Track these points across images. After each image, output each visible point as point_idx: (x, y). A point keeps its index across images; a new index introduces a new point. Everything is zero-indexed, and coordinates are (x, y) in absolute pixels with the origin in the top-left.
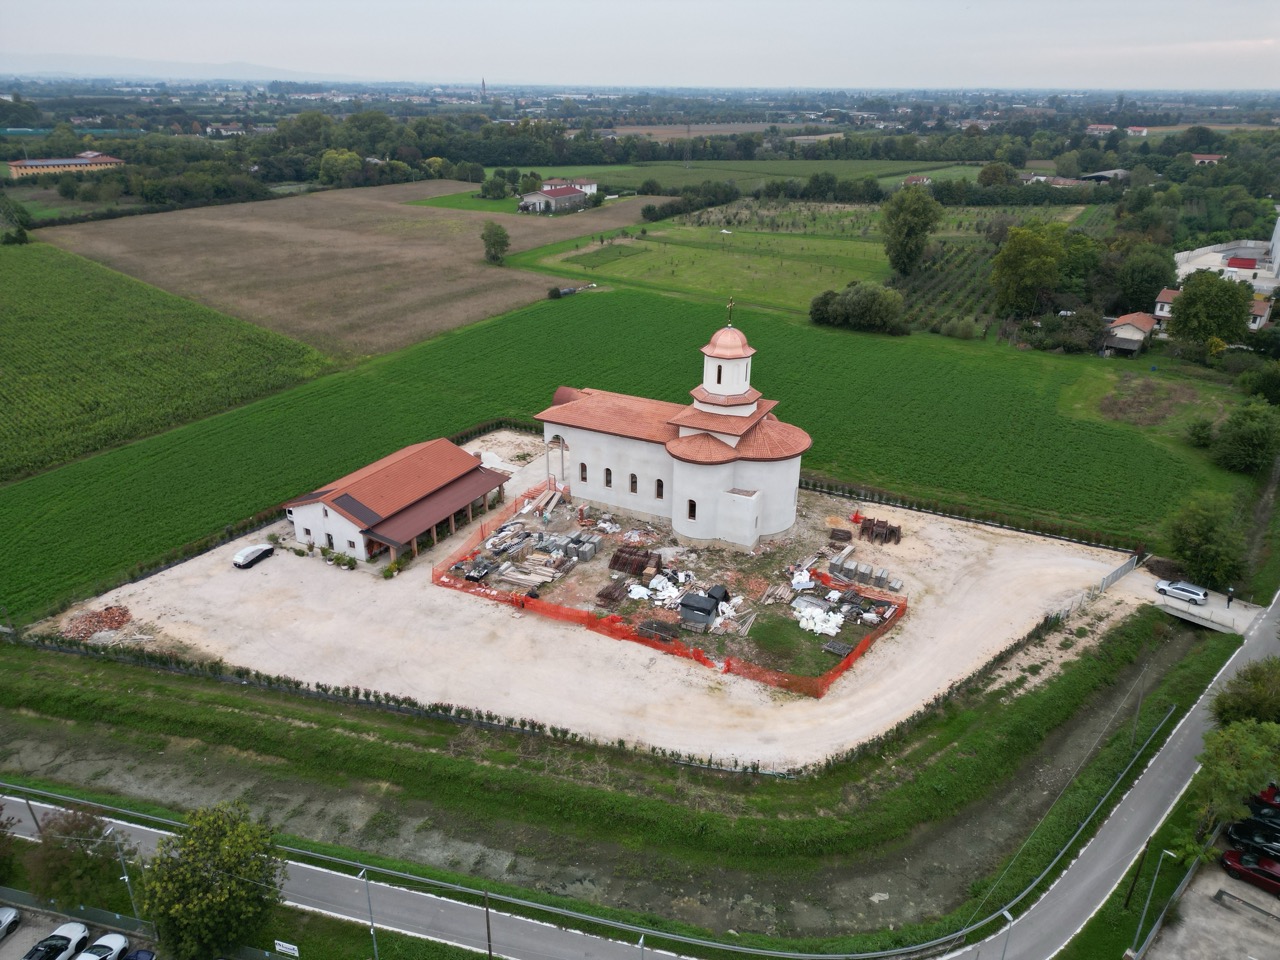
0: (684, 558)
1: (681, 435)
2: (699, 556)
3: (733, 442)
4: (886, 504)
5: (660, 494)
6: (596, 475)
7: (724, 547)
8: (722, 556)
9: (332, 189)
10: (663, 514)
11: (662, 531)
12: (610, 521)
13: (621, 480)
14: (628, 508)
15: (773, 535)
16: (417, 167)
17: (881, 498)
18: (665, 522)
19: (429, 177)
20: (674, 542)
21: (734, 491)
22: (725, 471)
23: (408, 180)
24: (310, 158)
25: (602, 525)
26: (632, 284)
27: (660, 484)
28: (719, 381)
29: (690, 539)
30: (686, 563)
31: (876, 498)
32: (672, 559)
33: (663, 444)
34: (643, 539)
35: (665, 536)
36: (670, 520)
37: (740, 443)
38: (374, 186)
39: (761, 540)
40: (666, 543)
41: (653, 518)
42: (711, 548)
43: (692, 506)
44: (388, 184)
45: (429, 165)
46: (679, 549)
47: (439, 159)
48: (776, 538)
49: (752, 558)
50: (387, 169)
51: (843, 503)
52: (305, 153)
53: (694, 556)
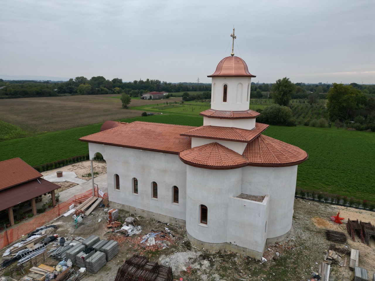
0: (196, 266)
1: (193, 146)
2: (212, 264)
3: (240, 149)
4: (350, 207)
5: (176, 199)
6: (126, 184)
7: (234, 251)
8: (234, 263)
9: (80, 95)
10: (178, 217)
11: (177, 233)
12: (131, 223)
13: (145, 188)
14: (151, 211)
15: (278, 238)
16: (111, 90)
17: (345, 201)
18: (181, 224)
19: (115, 93)
20: (188, 246)
21: (242, 196)
22: (234, 176)
23: (107, 94)
24: (76, 87)
25: (125, 228)
26: (177, 113)
27: (176, 190)
28: (225, 100)
29: (202, 243)
30: (199, 273)
31: (341, 202)
32: (185, 269)
33: (177, 153)
34: (159, 242)
35: (179, 239)
36: (185, 222)
37: (247, 150)
38: (95, 94)
39: (268, 243)
40: (180, 247)
41: (170, 219)
42: (223, 253)
43: (204, 210)
44: (100, 94)
45: (115, 90)
46: (192, 254)
47: (118, 88)
48: (280, 240)
49: (264, 265)
50: (100, 90)
51: (318, 206)
52: (75, 86)
53: (206, 263)
